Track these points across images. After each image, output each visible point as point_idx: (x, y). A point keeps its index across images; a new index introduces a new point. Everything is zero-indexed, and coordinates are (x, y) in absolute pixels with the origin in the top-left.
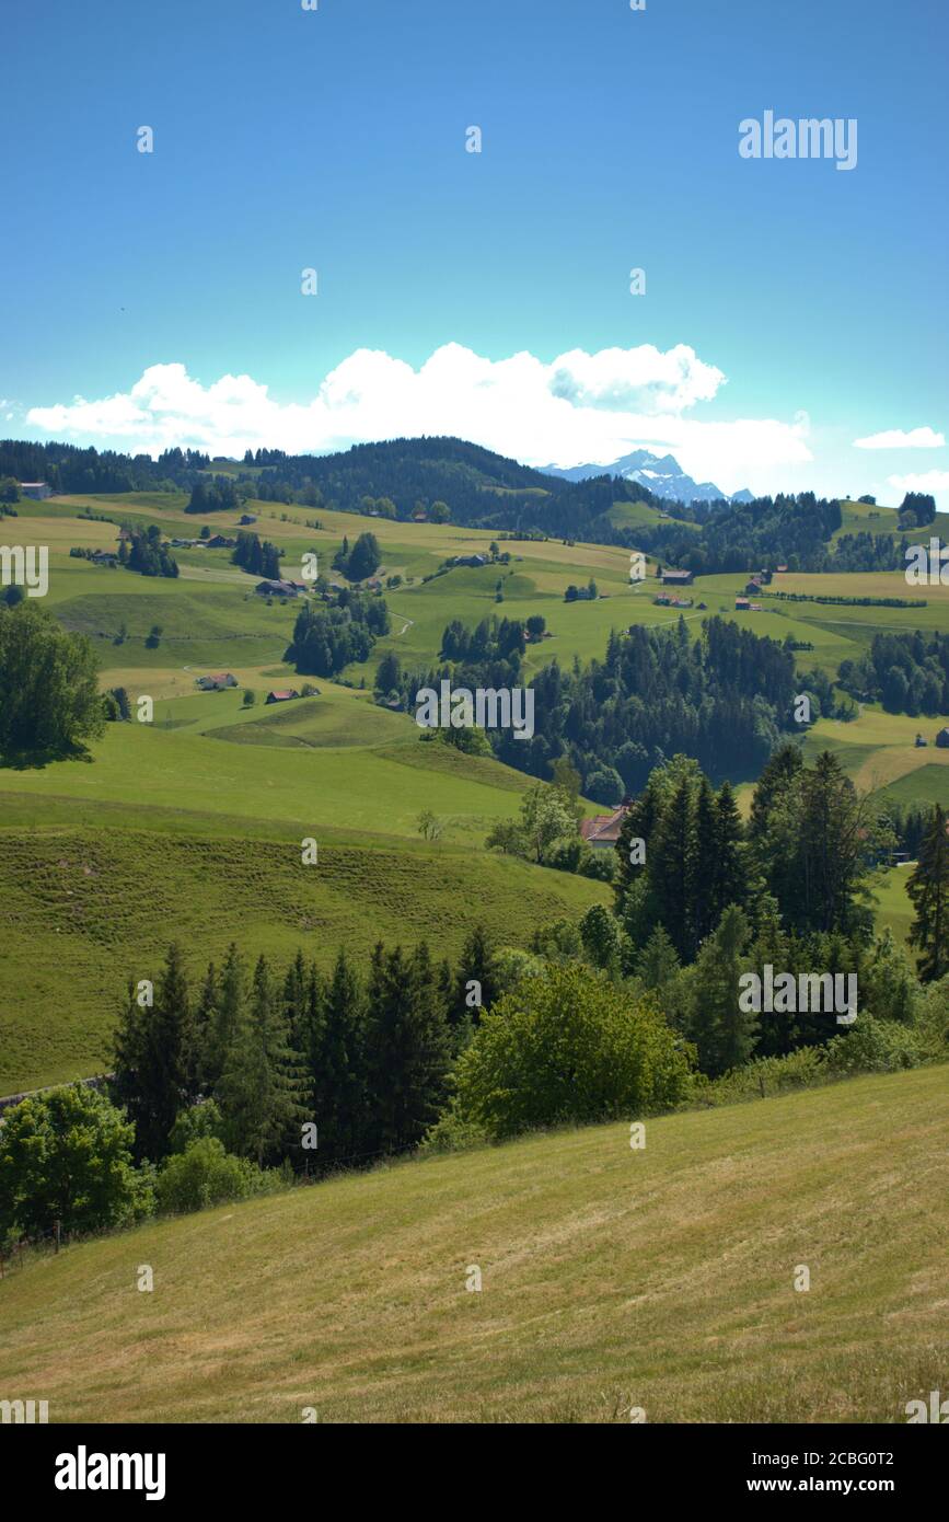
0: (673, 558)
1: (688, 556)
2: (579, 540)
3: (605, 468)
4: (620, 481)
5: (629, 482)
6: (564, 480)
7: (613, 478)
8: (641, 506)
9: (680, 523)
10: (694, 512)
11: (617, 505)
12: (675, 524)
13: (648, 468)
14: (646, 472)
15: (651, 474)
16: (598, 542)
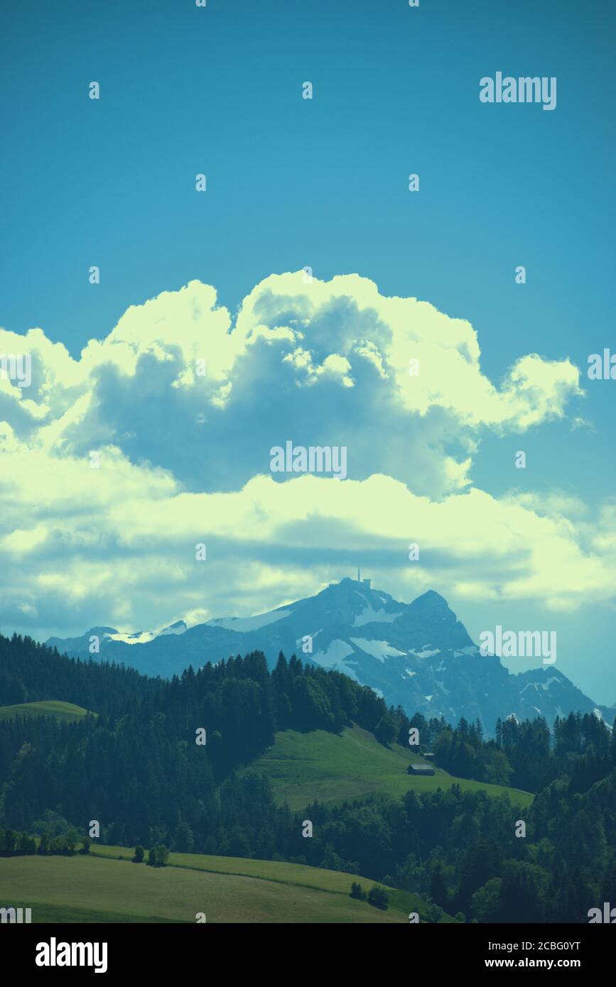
0: (451, 892)
1: (496, 882)
2: (182, 848)
3: (251, 636)
4: (293, 669)
5: (318, 674)
6: (132, 674)
7: (272, 665)
8: (356, 740)
9: (469, 786)
10: (508, 752)
11: (287, 740)
12: (455, 790)
13: (372, 632)
14: (362, 643)
15: (382, 649)
16: (236, 850)
